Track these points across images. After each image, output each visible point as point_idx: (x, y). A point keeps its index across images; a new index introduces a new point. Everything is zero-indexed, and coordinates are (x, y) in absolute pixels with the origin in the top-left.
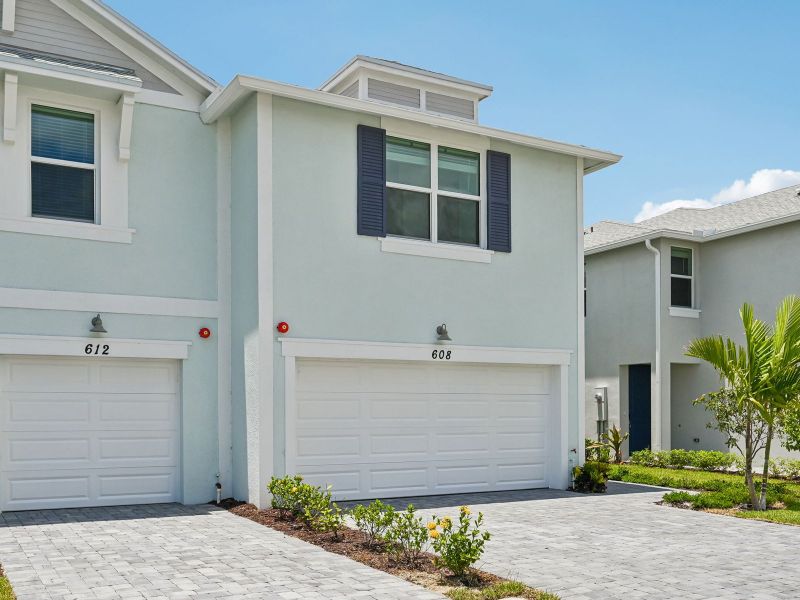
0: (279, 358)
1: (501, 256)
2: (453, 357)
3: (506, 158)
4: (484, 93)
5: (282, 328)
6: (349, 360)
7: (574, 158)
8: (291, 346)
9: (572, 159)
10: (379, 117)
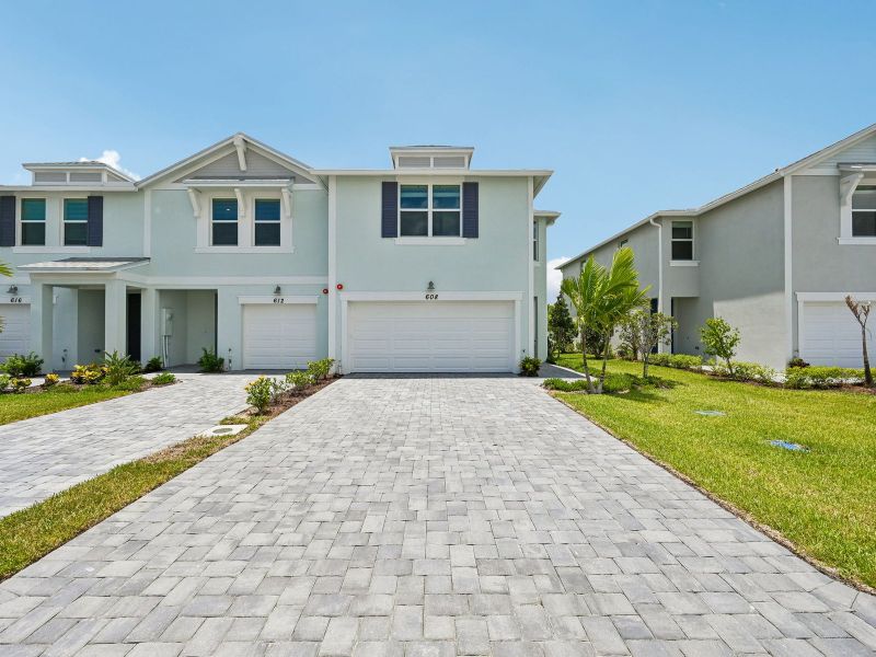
0: (339, 302)
1: (472, 240)
2: (439, 298)
3: (475, 186)
4: (470, 151)
5: (340, 287)
6: (393, 302)
7: (527, 177)
8: (345, 296)
9: (523, 179)
10: (395, 176)
